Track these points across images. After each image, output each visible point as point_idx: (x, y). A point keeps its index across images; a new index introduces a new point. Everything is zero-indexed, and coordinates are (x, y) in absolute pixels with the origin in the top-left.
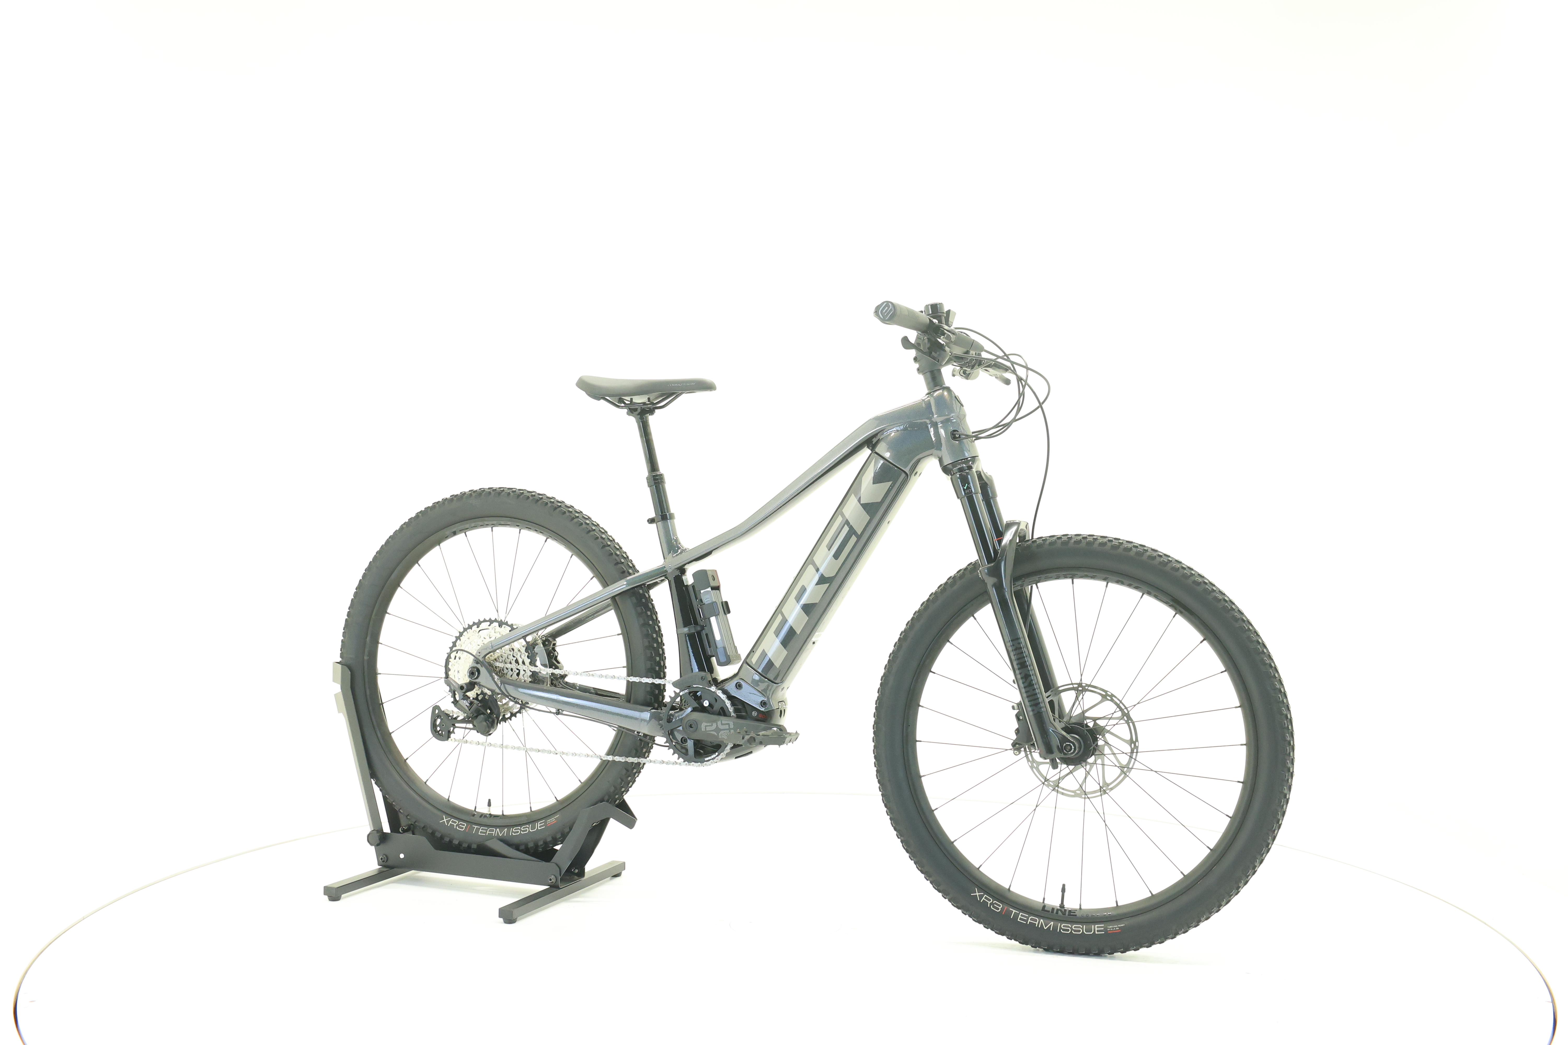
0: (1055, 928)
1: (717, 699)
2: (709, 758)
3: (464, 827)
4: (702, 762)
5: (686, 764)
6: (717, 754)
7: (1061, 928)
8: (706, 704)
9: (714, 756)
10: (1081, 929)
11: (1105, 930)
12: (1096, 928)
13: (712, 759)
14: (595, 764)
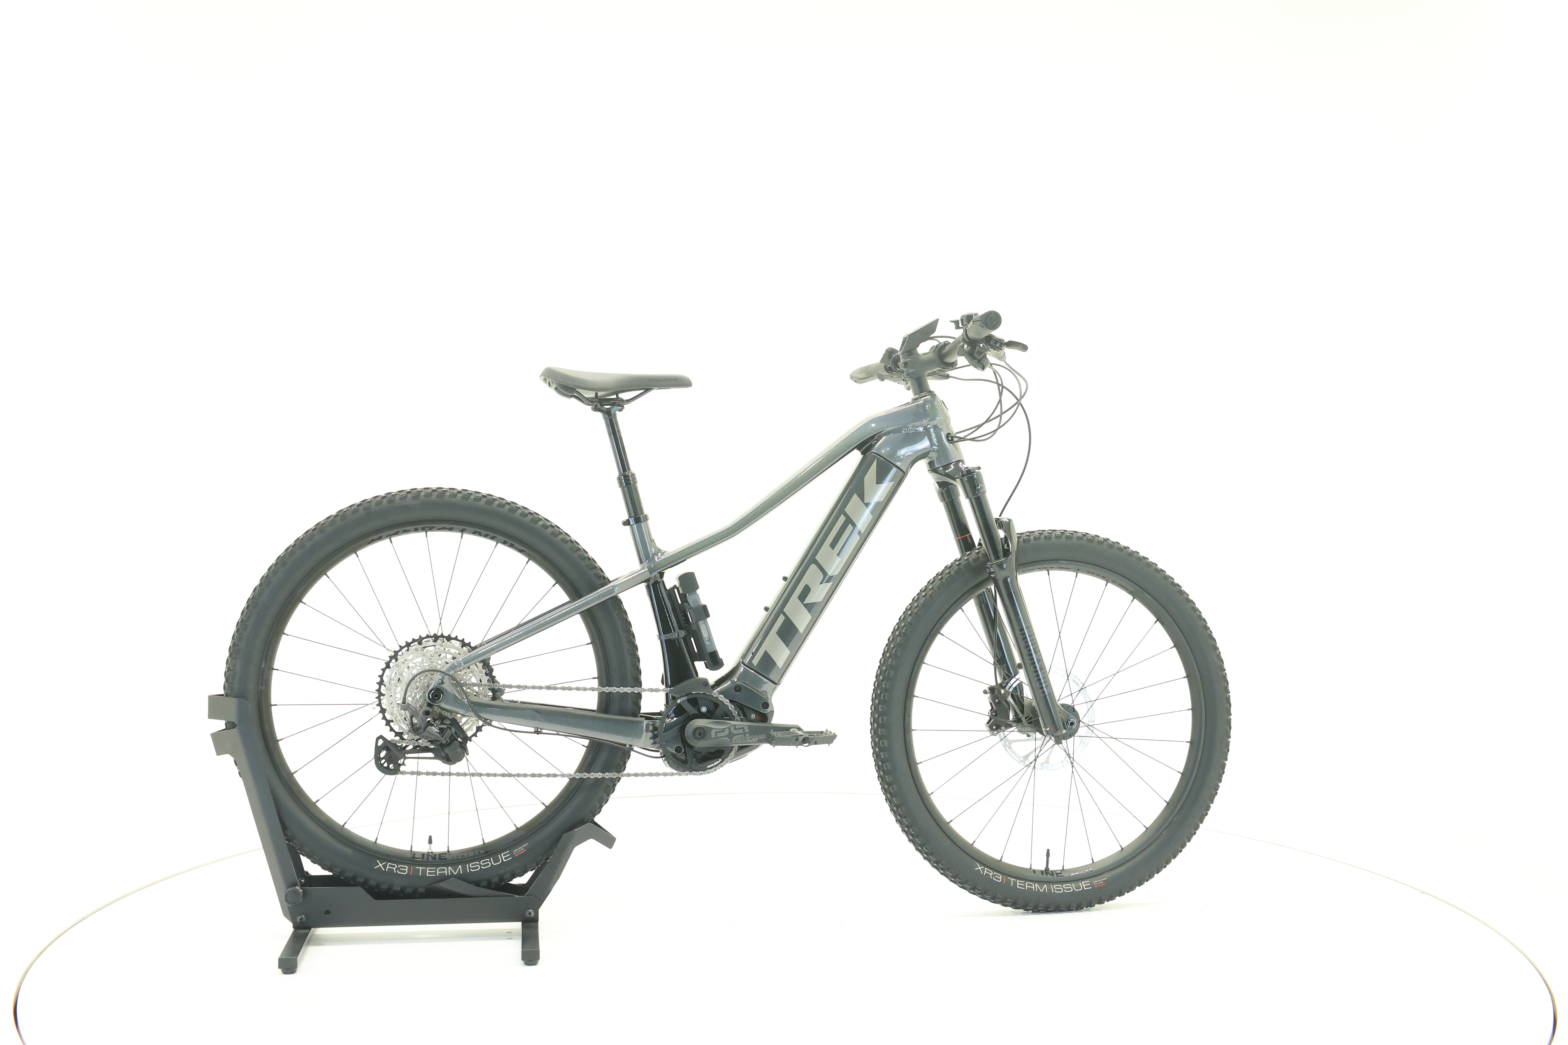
0: (1050, 890)
1: (716, 704)
2: (712, 765)
3: (406, 870)
4: (705, 769)
5: (687, 774)
6: (720, 760)
7: (1054, 889)
8: (704, 709)
9: (717, 762)
10: (1071, 887)
11: (1092, 885)
12: (1084, 885)
13: (715, 766)
14: (561, 784)
